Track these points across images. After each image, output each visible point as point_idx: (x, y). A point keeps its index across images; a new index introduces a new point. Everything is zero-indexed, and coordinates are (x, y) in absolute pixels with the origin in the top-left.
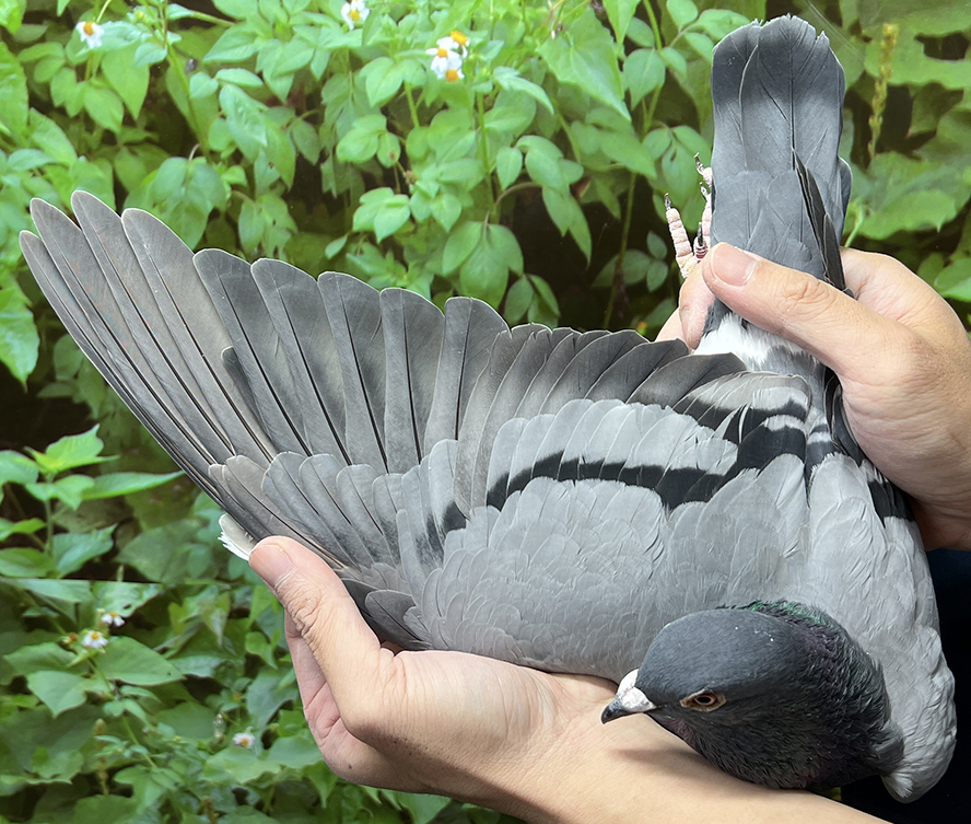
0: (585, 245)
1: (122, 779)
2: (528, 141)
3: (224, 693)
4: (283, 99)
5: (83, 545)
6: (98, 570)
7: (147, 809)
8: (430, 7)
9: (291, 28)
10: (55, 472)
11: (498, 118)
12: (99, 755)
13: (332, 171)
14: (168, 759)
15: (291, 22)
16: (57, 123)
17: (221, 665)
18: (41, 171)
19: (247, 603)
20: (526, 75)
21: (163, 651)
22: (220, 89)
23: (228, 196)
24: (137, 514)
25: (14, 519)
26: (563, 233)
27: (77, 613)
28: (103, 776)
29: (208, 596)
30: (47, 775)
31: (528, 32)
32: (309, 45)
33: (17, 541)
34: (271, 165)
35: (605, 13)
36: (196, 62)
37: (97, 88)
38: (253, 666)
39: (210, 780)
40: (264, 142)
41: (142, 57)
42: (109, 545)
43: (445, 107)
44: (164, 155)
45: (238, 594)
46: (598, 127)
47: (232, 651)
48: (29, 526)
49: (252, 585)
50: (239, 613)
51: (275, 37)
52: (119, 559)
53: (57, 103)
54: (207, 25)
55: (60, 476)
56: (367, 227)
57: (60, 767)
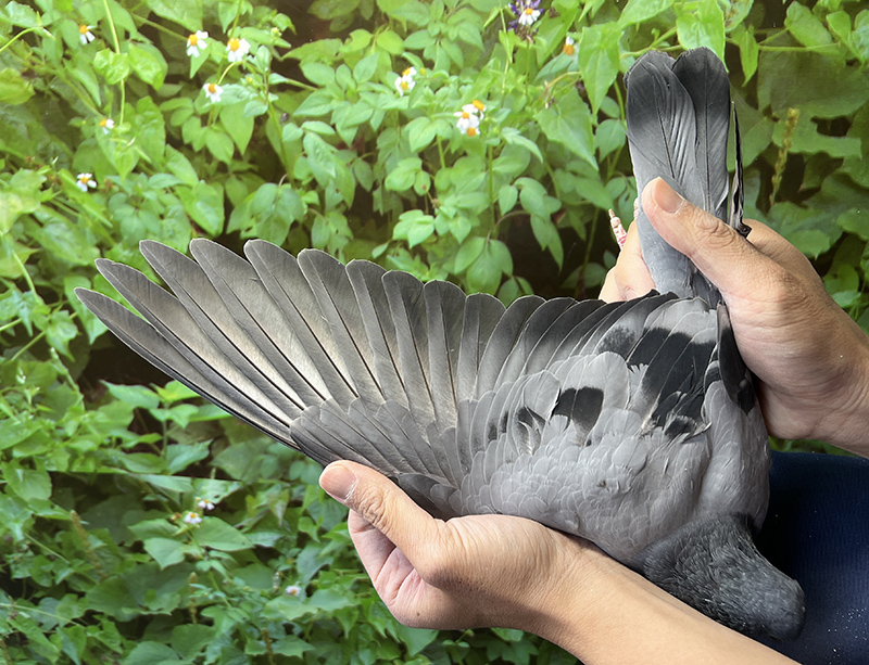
0: (558, 256)
1: (206, 613)
2: (522, 181)
3: (281, 558)
4: (349, 144)
5: (188, 452)
6: (197, 471)
7: (223, 635)
8: (459, 82)
9: (358, 94)
10: (171, 401)
11: (502, 164)
12: (191, 596)
13: (380, 197)
14: (240, 601)
15: (358, 89)
16: (186, 156)
17: (281, 539)
18: (172, 190)
19: (302, 497)
20: (525, 134)
21: (241, 528)
22: (304, 136)
23: (305, 212)
24: (228, 432)
25: (140, 432)
26: (543, 248)
27: (181, 500)
28: (193, 611)
29: (274, 491)
30: (154, 609)
31: (529, 103)
32: (370, 106)
33: (142, 448)
34: (337, 191)
35: (585, 92)
36: (288, 116)
37: (216, 131)
38: (303, 540)
39: (268, 617)
40: (333, 174)
41: (249, 110)
42: (206, 454)
43: (465, 154)
44: (262, 181)
45: (296, 490)
46: (574, 173)
47: (288, 529)
48: (151, 438)
49: (306, 484)
50: (295, 504)
51: (346, 99)
52: (213, 463)
53: (186, 141)
54: (298, 89)
55: (174, 404)
56: (403, 238)
57: (164, 604)
